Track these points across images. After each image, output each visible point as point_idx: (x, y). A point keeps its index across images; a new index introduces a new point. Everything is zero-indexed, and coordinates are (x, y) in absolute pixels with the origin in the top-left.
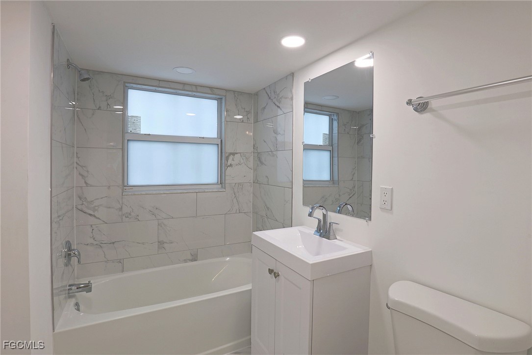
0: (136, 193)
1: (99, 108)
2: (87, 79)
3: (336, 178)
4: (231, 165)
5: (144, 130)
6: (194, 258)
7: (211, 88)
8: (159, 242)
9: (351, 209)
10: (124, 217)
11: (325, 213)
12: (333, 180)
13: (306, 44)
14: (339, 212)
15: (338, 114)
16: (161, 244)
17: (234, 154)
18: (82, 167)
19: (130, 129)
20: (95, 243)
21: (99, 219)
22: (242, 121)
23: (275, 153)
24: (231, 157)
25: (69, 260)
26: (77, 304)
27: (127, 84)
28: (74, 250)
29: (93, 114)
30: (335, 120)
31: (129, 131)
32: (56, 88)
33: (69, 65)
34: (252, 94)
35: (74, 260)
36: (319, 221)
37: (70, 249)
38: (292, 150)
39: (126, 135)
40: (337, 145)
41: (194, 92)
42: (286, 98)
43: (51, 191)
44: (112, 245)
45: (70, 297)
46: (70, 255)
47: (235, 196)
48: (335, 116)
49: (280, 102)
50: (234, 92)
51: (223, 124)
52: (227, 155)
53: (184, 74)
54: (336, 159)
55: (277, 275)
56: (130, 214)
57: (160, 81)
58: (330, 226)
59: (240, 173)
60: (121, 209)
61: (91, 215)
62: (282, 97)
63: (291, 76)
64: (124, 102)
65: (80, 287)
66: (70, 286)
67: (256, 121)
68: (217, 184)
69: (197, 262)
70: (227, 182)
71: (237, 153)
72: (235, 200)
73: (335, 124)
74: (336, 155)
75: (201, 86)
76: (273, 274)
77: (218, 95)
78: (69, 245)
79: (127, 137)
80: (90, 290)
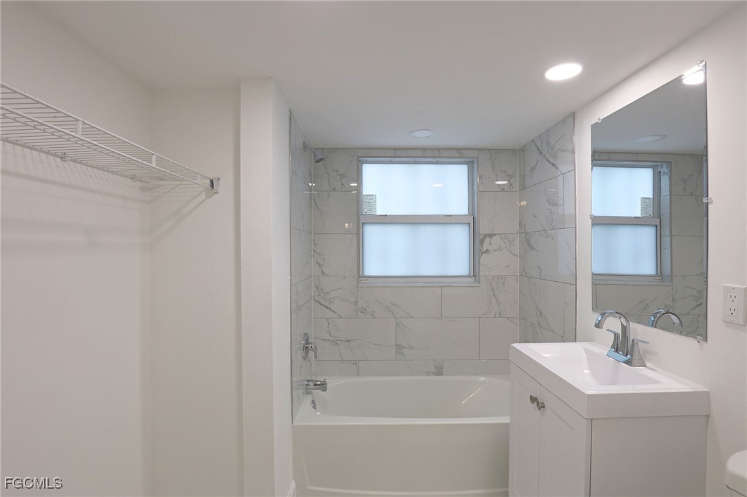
0: (372, 285)
1: (334, 190)
2: (322, 159)
3: (667, 271)
4: (487, 251)
5: (380, 211)
6: (439, 372)
7: (458, 150)
8: (397, 346)
9: (678, 321)
10: (359, 312)
11: (625, 324)
12: (661, 275)
13: (585, 70)
14: (654, 325)
15: (669, 163)
16: (399, 348)
17: (491, 236)
18: (319, 254)
19: (365, 210)
20: (331, 339)
21: (334, 312)
22: (502, 188)
23: (549, 232)
24: (488, 239)
25: (307, 353)
26: (313, 402)
27: (361, 159)
28: (311, 343)
29: (328, 197)
30: (665, 173)
31: (364, 213)
32: (293, 173)
33: (305, 147)
34: (516, 150)
35: (311, 354)
36: (616, 336)
37: (307, 343)
38: (575, 227)
39: (361, 217)
40: (668, 215)
41: (437, 157)
42: (565, 151)
43: (291, 280)
44: (347, 343)
45: (308, 393)
46: (307, 348)
47: (494, 294)
48: (665, 166)
49: (556, 158)
50: (490, 150)
51: (476, 195)
52: (482, 237)
53: (423, 137)
54: (666, 240)
55: (541, 406)
56: (366, 310)
57: (396, 149)
58: (633, 345)
59: (500, 262)
60: (356, 303)
61: (327, 307)
62: (559, 150)
63: (570, 118)
64: (358, 178)
65: (318, 385)
66: (307, 381)
67: (523, 187)
68: (469, 276)
69: (443, 377)
70: (481, 274)
71: (495, 235)
72: (493, 299)
73: (665, 181)
74: (666, 231)
75: (445, 149)
76: (535, 403)
77: (469, 157)
78: (306, 337)
79: (362, 220)
80: (325, 389)
